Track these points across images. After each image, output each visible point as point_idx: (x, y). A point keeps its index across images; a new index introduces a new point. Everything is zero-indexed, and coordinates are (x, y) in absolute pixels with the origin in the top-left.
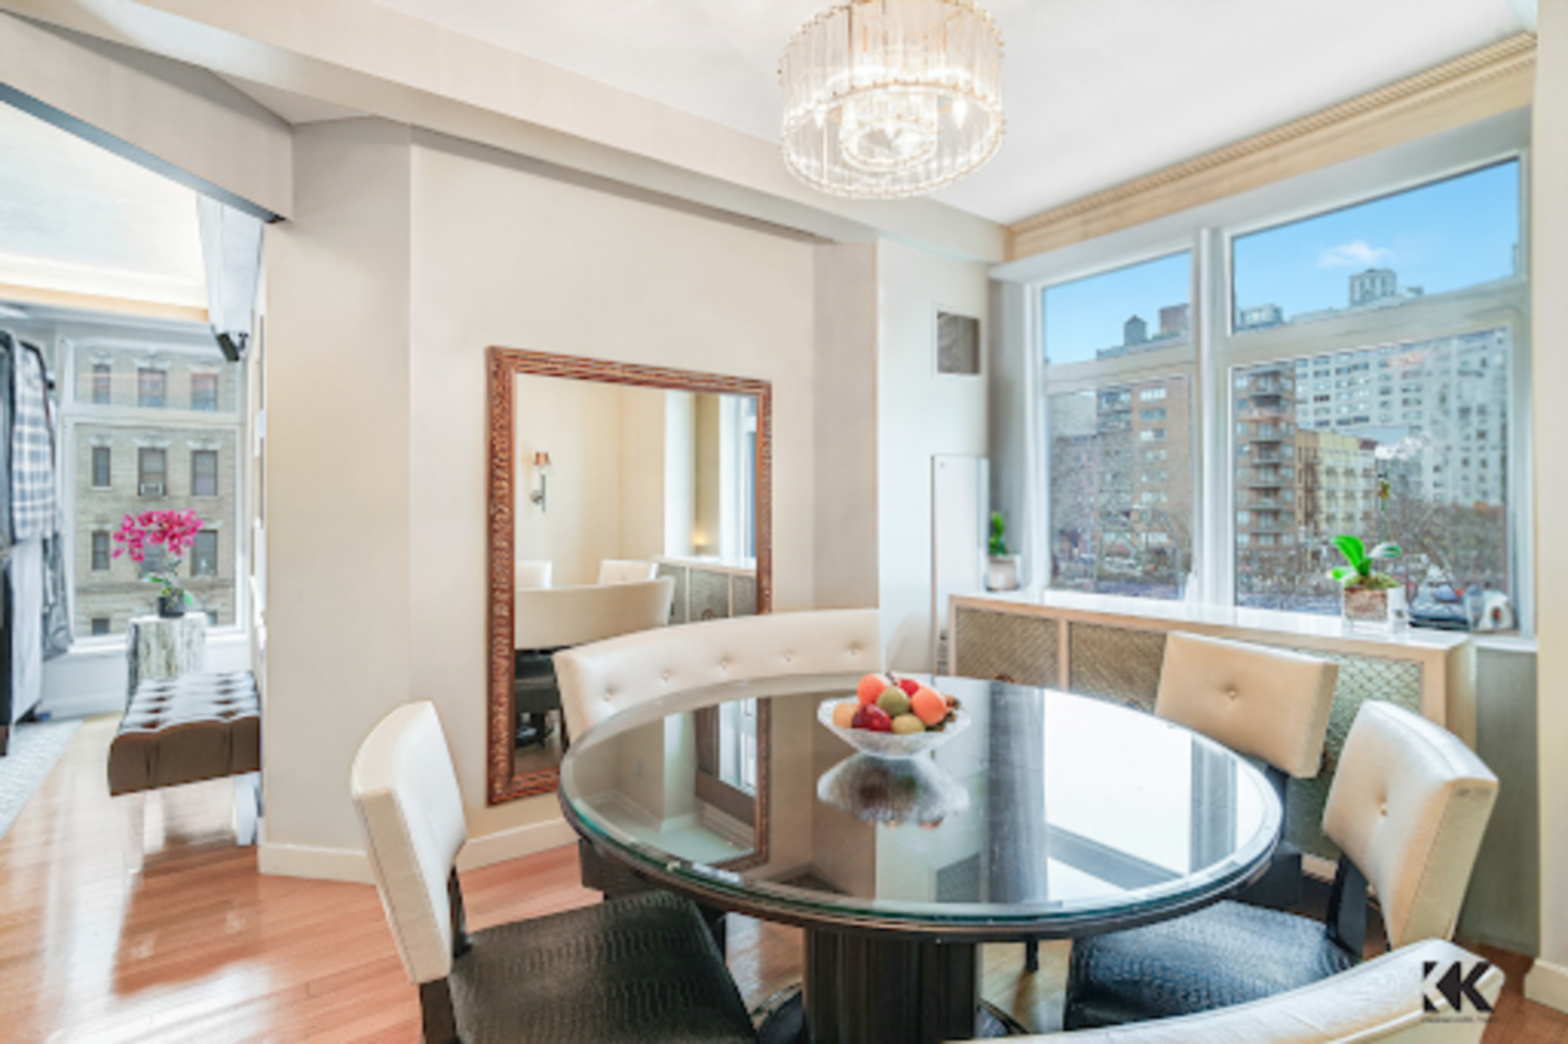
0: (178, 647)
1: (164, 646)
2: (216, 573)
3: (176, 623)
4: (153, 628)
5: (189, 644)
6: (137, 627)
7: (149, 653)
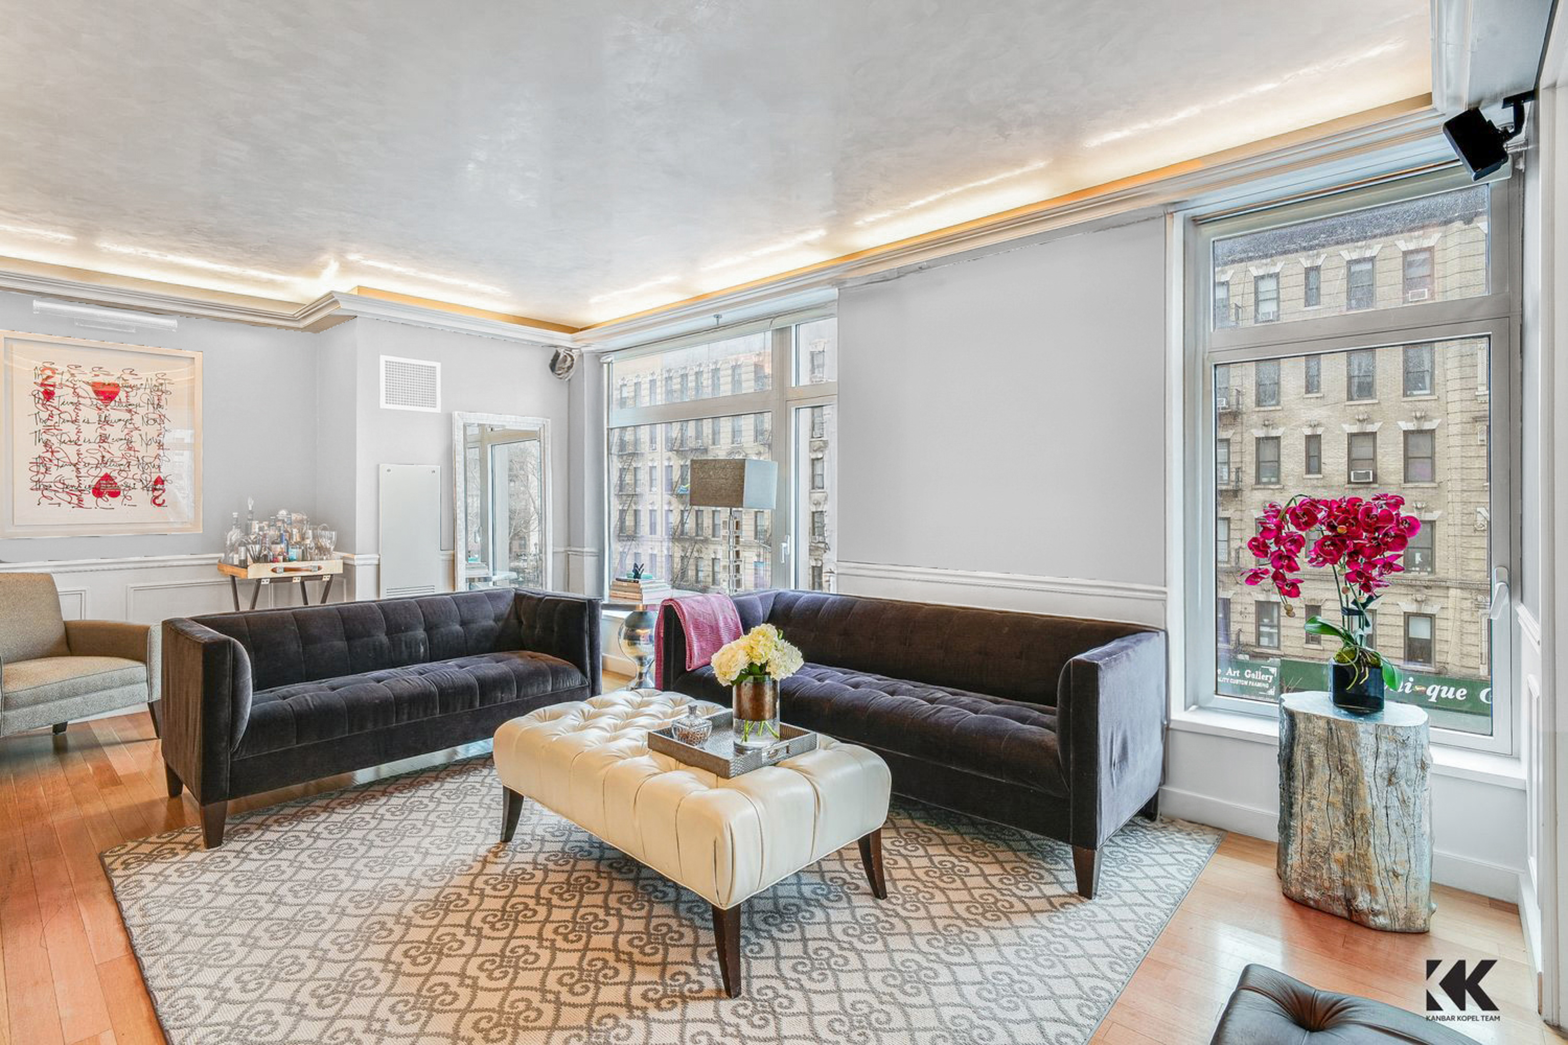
0: (1368, 779)
1: (1341, 768)
2: (1433, 572)
3: (1364, 727)
4: (1320, 728)
5: (1392, 777)
6: (1291, 716)
7: (1311, 776)
